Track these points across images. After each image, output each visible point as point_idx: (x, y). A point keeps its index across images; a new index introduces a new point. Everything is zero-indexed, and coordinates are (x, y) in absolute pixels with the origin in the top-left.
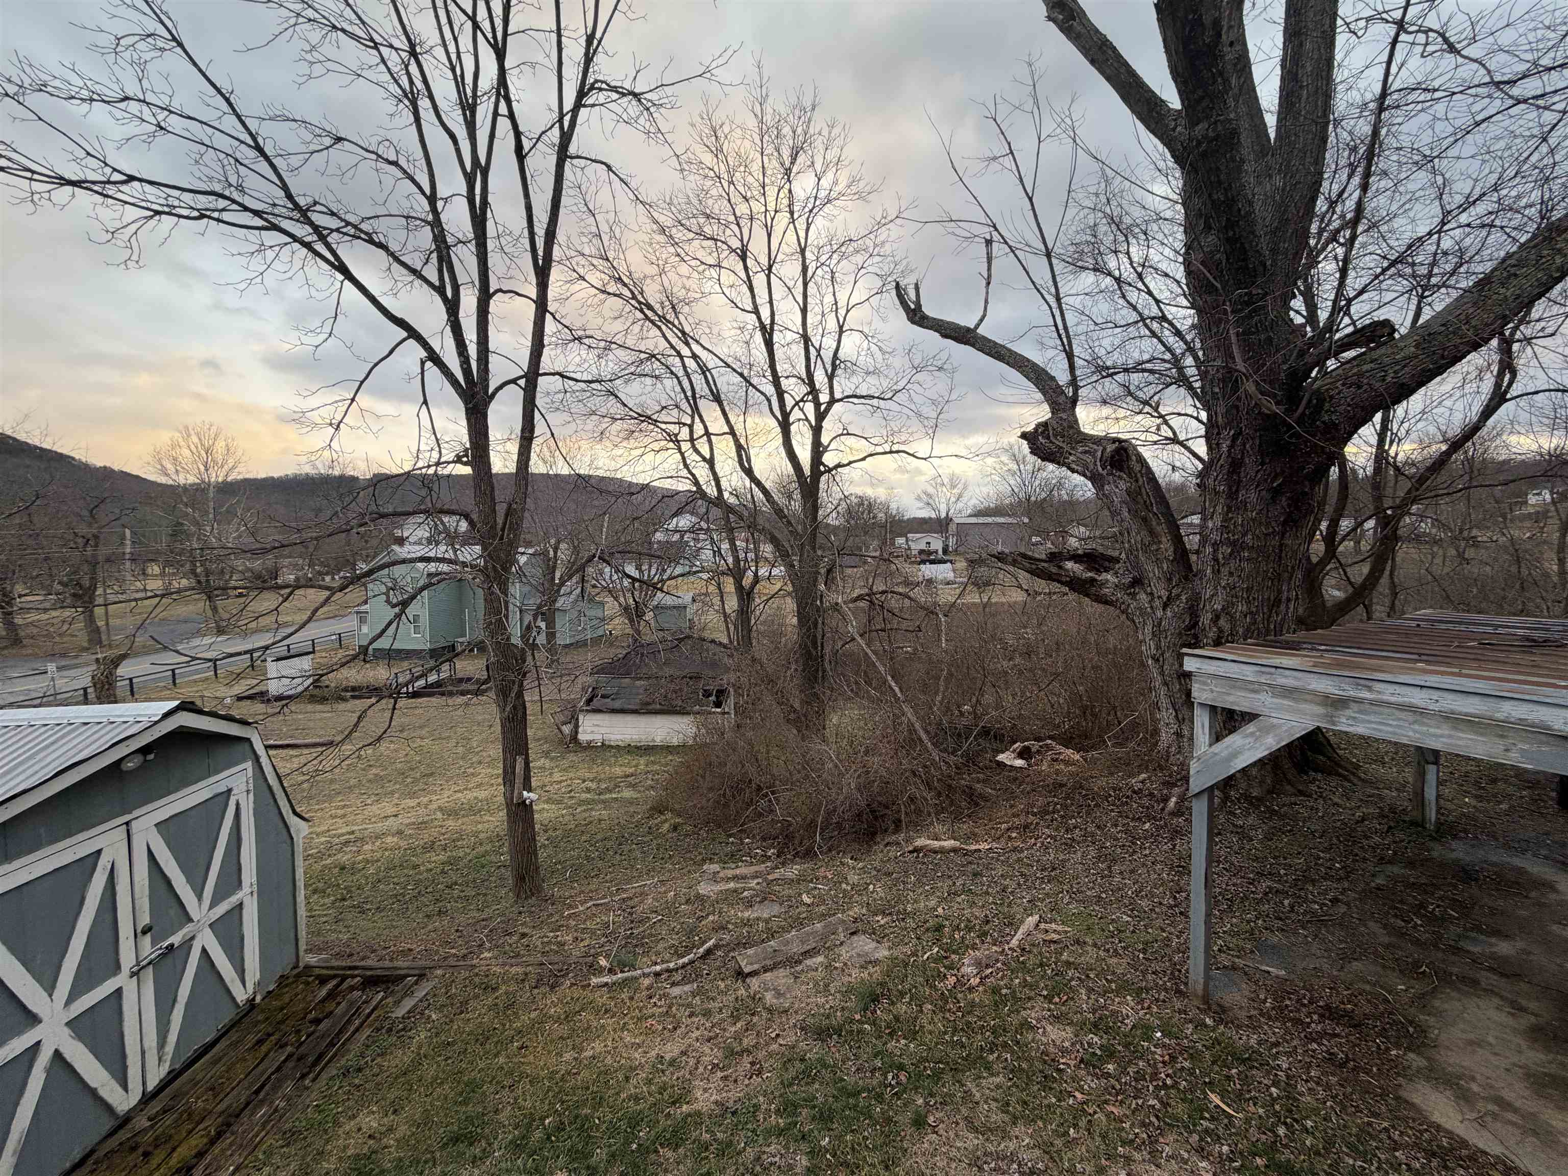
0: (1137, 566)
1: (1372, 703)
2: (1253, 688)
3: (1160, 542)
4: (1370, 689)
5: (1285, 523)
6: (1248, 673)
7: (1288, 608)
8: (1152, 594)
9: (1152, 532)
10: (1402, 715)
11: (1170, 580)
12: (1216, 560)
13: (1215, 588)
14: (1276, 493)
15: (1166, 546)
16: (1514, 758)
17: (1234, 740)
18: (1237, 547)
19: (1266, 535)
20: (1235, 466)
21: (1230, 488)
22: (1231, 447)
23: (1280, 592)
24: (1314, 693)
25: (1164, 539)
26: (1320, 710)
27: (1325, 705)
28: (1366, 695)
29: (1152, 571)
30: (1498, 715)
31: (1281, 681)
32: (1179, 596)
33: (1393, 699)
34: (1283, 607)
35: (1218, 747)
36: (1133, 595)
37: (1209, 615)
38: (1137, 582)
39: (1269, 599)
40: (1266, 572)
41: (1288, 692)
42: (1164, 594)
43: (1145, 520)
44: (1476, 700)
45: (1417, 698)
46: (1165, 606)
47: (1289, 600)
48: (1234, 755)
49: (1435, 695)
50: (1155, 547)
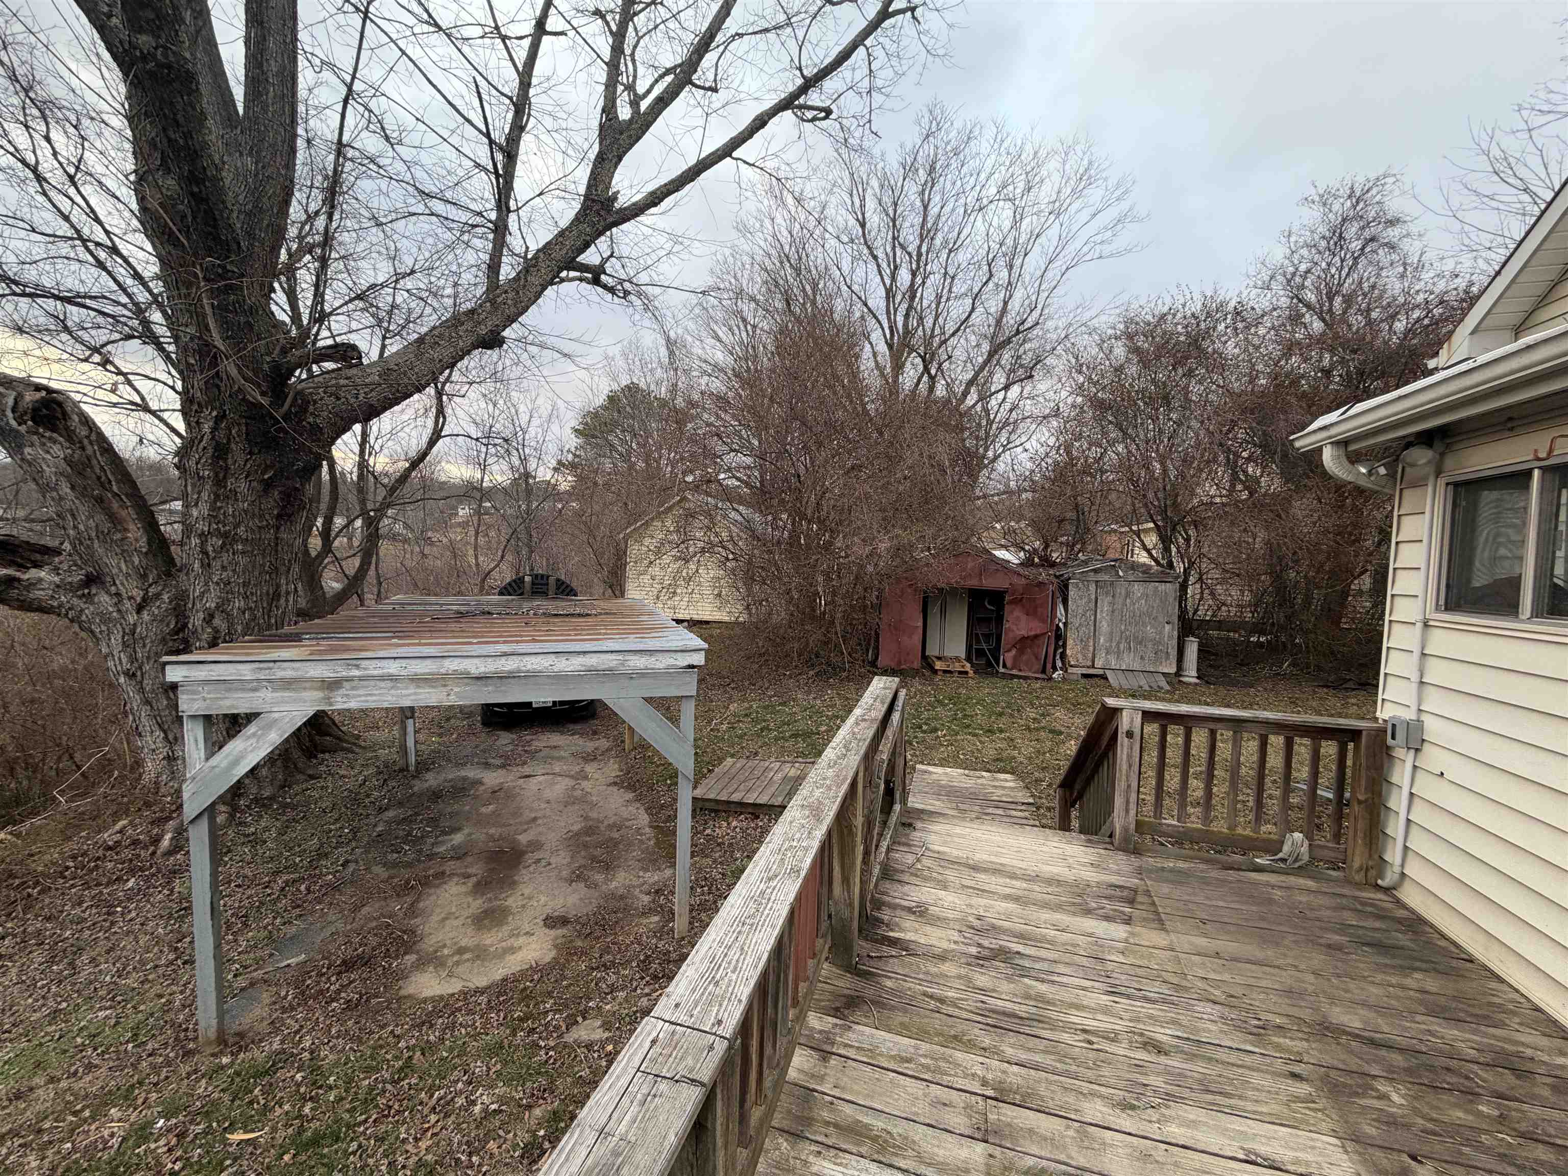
0: (90, 557)
1: (361, 678)
2: (255, 686)
3: (126, 530)
4: (357, 667)
5: (279, 517)
6: (246, 672)
7: (287, 601)
10: (382, 684)
11: (144, 577)
12: (205, 553)
13: (206, 584)
14: (268, 485)
15: (136, 534)
16: (453, 700)
17: (235, 746)
18: (229, 539)
19: (260, 527)
20: (220, 452)
21: (217, 475)
22: (214, 430)
23: (278, 586)
24: (311, 680)
25: (131, 527)
27: (321, 689)
29: (114, 564)
30: (443, 671)
31: (280, 674)
32: (158, 596)
33: (376, 672)
34: (282, 601)
36: (89, 598)
37: (201, 615)
38: (91, 580)
39: (268, 594)
40: (263, 565)
41: (288, 684)
42: (138, 594)
43: (100, 500)
45: (393, 668)
46: (139, 609)
47: (288, 593)
48: (236, 762)
49: (404, 663)
50: (118, 536)
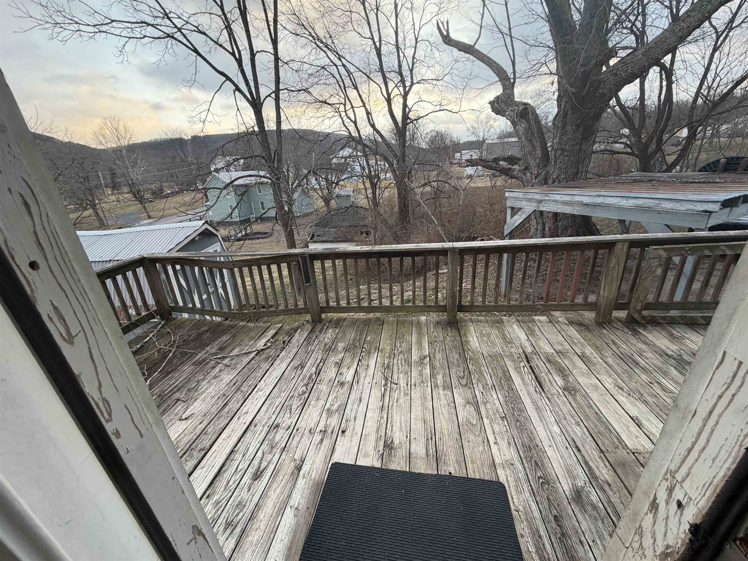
0: (526, 161)
1: (548, 200)
2: (520, 200)
3: (536, 150)
4: (548, 196)
5: (582, 139)
8: (532, 173)
9: (533, 146)
10: (553, 203)
11: (539, 167)
12: (555, 157)
13: (555, 169)
15: (539, 152)
17: (516, 217)
18: (563, 150)
19: (574, 145)
20: (565, 115)
21: (563, 125)
22: (565, 106)
23: (578, 169)
24: (535, 199)
25: (538, 149)
26: (535, 204)
27: (537, 203)
28: (547, 198)
29: (533, 163)
30: (574, 200)
32: (541, 173)
33: (552, 199)
35: (512, 219)
36: (525, 174)
37: (551, 180)
38: (526, 168)
39: (573, 172)
40: (573, 161)
41: (530, 200)
42: (536, 172)
43: (531, 140)
44: (569, 196)
45: (558, 197)
46: (536, 178)
47: (582, 172)
48: (515, 222)
49: (561, 196)
50: (534, 153)
